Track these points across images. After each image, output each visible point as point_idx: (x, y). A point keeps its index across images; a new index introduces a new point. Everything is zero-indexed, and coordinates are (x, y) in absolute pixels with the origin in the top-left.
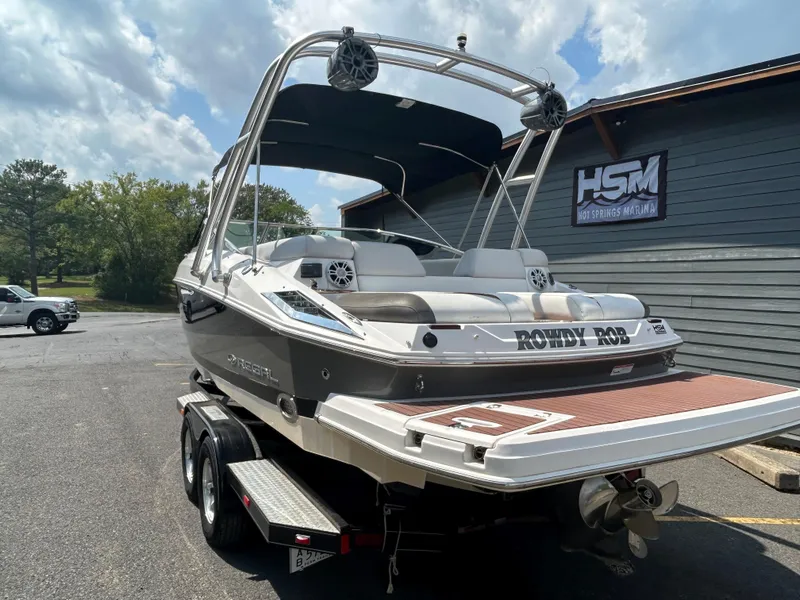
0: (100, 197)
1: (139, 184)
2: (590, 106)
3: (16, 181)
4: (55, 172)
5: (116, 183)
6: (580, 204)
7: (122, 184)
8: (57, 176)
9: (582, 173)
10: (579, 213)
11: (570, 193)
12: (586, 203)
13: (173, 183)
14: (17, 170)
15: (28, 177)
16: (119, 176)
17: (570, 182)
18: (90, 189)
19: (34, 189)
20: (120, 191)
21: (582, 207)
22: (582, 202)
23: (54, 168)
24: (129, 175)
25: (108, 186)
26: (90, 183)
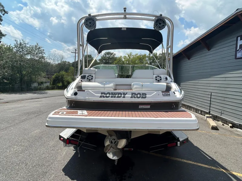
0: (123, 60)
1: (133, 55)
2: (237, 12)
3: (105, 57)
4: (113, 54)
5: (127, 56)
6: (238, 50)
7: (128, 56)
8: (114, 55)
9: (239, 38)
10: (237, 54)
11: (235, 46)
12: (240, 50)
13: (142, 54)
14: (105, 55)
15: (107, 56)
16: (128, 53)
17: (235, 42)
18: (121, 58)
19: (109, 59)
20: (128, 58)
21: (239, 51)
22: (239, 49)
23: (113, 53)
24: (130, 53)
25: (125, 57)
26: (121, 56)
